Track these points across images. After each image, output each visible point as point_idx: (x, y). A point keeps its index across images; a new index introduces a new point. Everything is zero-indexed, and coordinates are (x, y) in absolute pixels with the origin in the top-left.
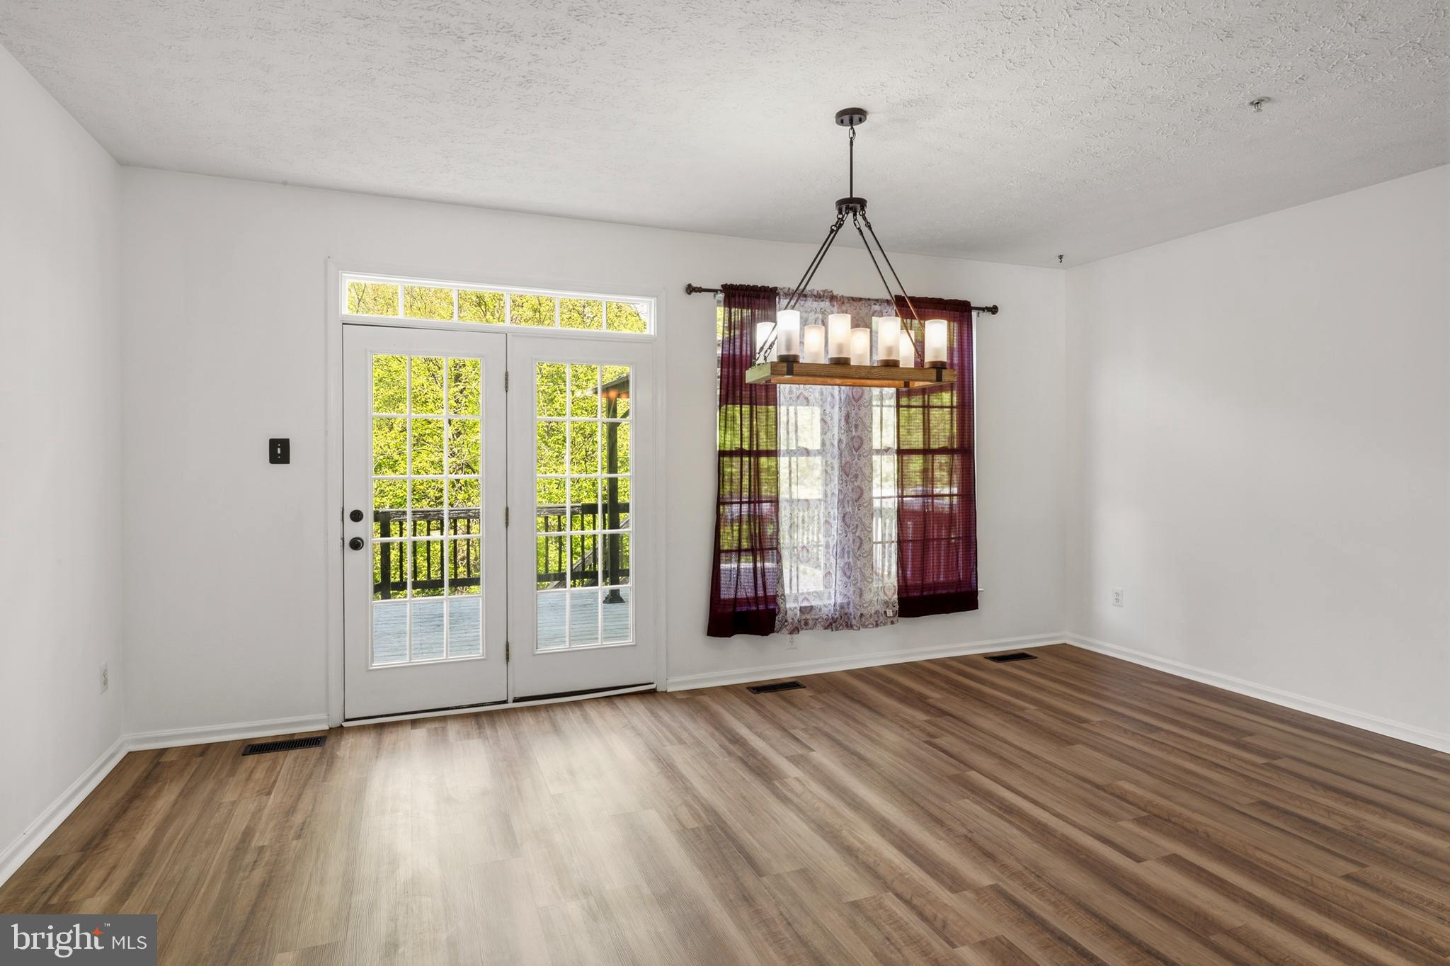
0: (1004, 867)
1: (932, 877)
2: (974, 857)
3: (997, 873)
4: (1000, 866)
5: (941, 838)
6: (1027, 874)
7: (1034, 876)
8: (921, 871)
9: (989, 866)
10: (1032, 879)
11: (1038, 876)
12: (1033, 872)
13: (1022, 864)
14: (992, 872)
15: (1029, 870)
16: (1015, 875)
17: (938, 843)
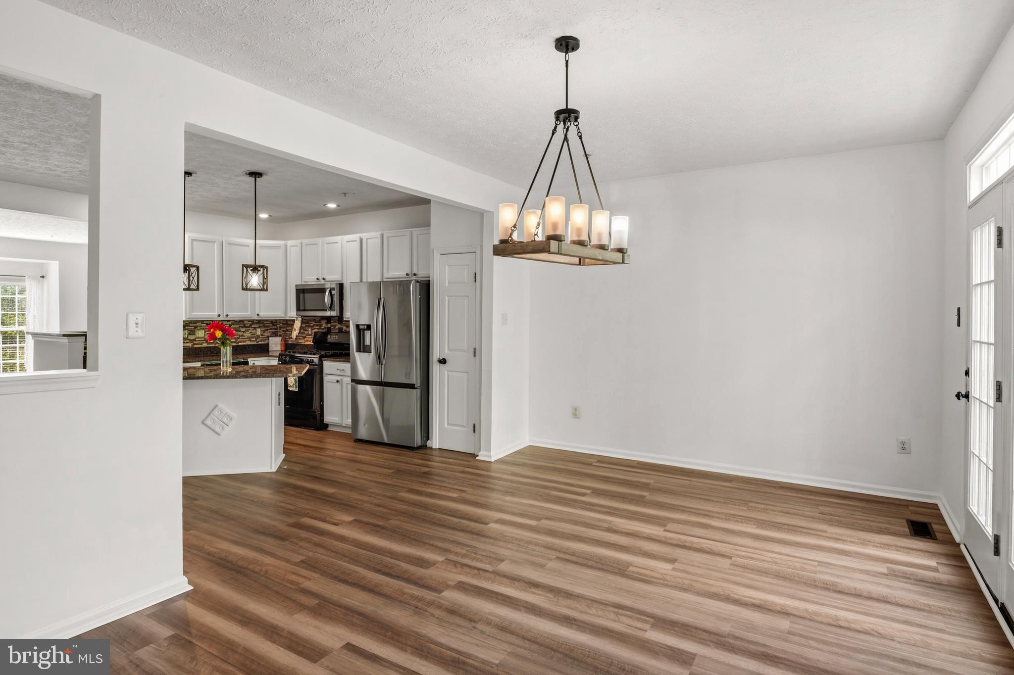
0: (440, 607)
1: (478, 586)
2: (461, 607)
3: (442, 601)
4: (442, 606)
5: (490, 614)
6: (424, 606)
7: (419, 608)
8: (486, 587)
9: (449, 604)
10: (420, 605)
11: (417, 607)
12: (421, 609)
13: (429, 613)
14: (445, 600)
15: (424, 610)
16: (431, 603)
17: (489, 609)
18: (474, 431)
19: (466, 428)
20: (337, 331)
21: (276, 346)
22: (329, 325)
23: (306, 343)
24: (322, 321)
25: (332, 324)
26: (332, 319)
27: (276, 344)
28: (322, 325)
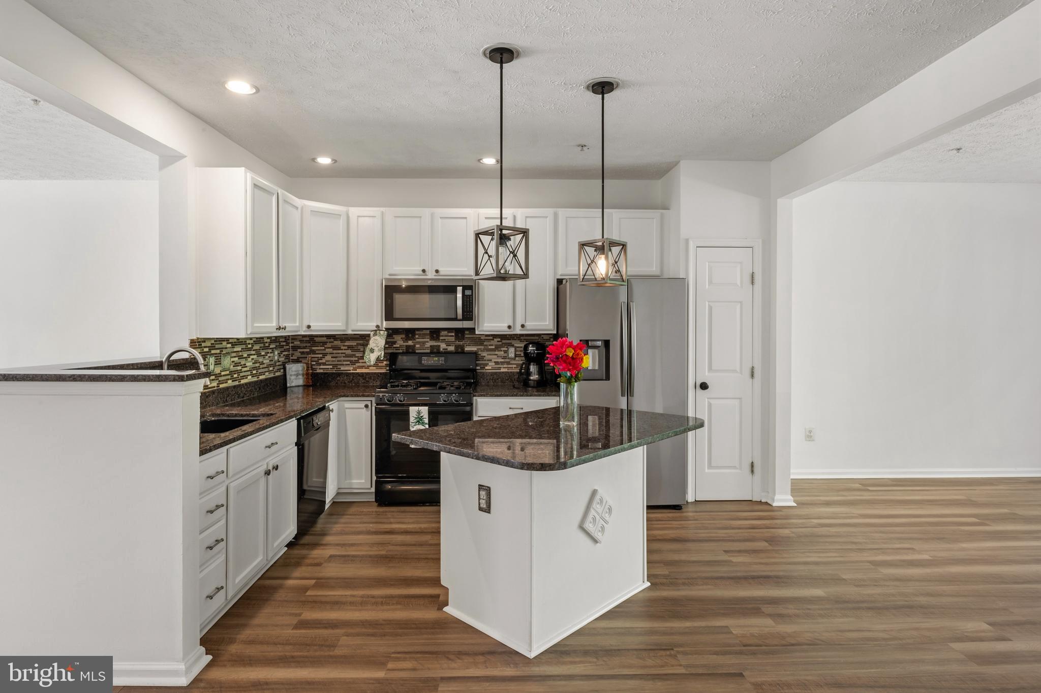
18: (752, 471)
19: (737, 469)
20: (429, 351)
21: (296, 379)
22: (410, 343)
23: (359, 371)
24: (394, 336)
25: (417, 340)
26: (417, 332)
27: (297, 375)
28: (395, 343)
